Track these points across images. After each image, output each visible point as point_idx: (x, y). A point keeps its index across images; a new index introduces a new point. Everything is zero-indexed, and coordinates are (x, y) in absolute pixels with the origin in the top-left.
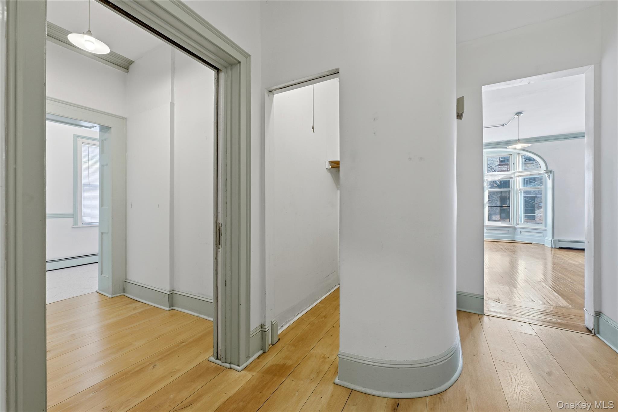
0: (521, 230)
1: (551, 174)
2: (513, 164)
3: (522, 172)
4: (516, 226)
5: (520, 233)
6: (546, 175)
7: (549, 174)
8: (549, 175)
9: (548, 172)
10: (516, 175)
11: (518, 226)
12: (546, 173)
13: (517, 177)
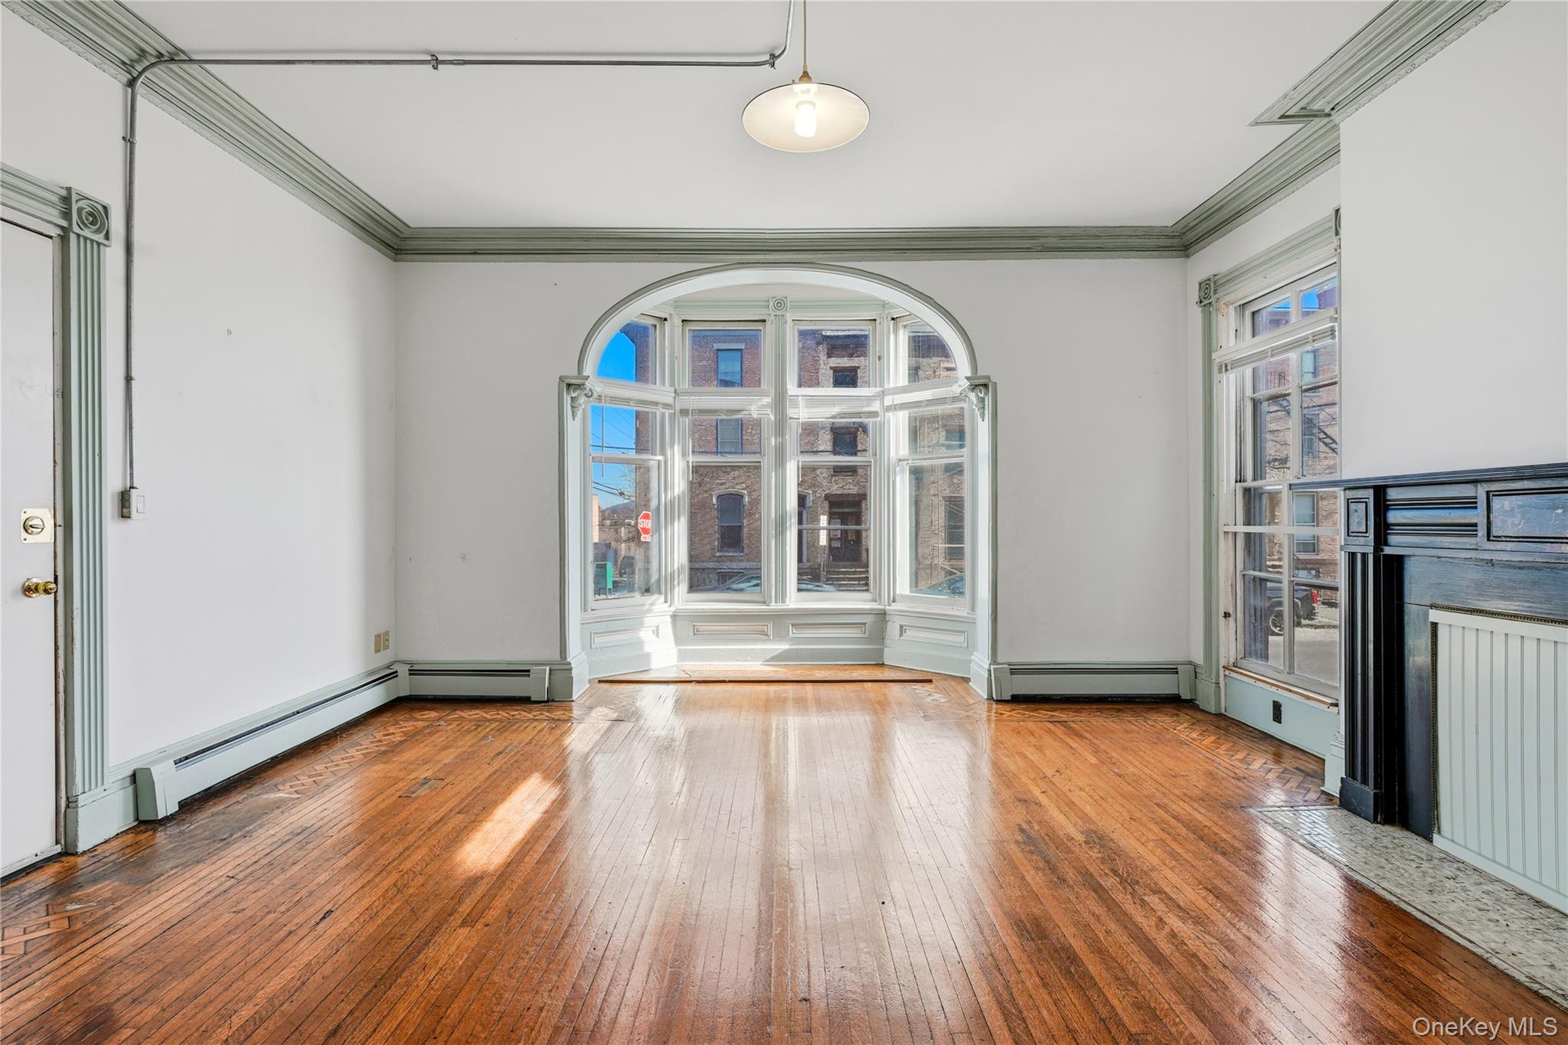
0: (905, 622)
1: (987, 393)
2: (880, 358)
3: (903, 390)
4: (888, 608)
5: (901, 635)
6: (972, 396)
7: (982, 395)
8: (983, 400)
9: (981, 385)
10: (888, 401)
11: (894, 607)
12: (974, 387)
13: (889, 409)
